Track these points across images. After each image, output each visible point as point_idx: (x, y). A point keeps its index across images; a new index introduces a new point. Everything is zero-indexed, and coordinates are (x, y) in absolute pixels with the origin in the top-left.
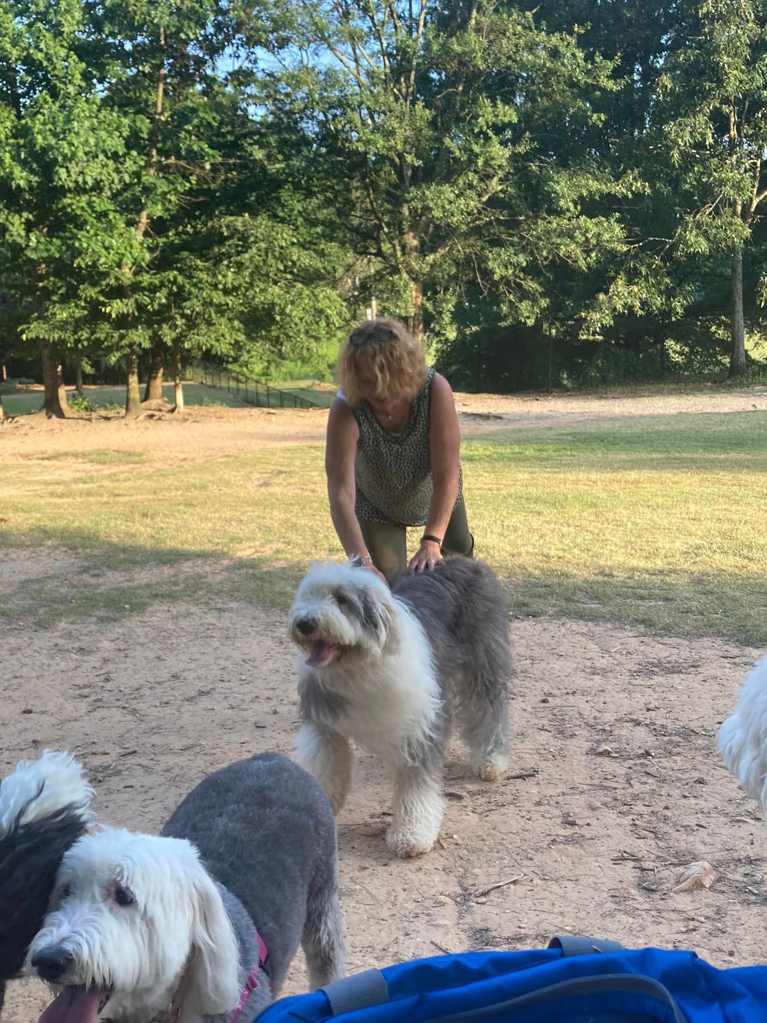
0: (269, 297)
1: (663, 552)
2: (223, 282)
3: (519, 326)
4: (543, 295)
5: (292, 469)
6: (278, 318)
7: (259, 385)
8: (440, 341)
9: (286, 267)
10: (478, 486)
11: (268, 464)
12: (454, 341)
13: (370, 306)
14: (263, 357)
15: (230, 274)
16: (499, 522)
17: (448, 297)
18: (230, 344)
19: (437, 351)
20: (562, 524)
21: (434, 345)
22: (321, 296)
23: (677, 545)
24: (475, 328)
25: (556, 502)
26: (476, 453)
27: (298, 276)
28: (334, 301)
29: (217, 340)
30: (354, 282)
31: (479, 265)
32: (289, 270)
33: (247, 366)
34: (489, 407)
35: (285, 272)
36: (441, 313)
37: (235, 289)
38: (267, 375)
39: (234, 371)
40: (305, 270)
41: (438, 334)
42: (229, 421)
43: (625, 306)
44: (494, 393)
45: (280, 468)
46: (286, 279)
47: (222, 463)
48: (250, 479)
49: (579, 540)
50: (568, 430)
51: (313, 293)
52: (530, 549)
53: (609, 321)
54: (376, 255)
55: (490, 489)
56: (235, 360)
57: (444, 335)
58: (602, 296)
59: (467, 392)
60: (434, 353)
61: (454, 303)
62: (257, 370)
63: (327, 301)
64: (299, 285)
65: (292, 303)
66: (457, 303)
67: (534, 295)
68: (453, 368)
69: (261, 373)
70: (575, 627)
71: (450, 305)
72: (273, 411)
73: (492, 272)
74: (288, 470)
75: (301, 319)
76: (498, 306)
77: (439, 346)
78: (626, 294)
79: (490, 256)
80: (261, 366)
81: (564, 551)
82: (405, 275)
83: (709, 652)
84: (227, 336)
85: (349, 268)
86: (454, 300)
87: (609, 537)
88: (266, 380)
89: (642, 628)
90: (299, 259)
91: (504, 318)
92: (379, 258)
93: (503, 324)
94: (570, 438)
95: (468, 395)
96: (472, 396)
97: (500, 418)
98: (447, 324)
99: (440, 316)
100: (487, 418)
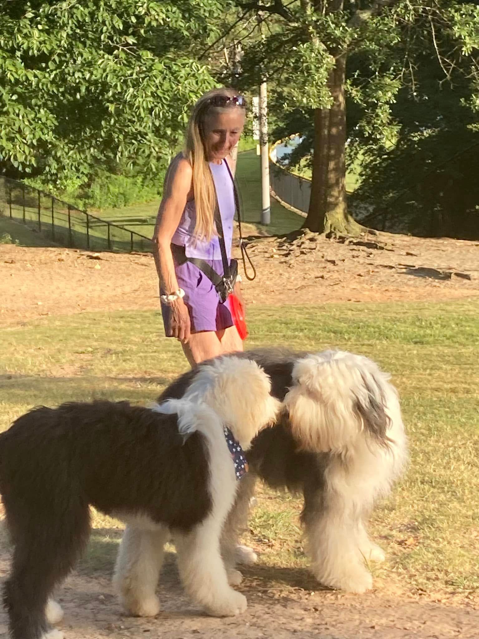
0: (97, 75)
2: (25, 46)
5: (128, 347)
6: (112, 108)
7: (73, 212)
8: (370, 151)
9: (127, 25)
10: (434, 384)
11: (87, 338)
12: (392, 152)
13: (258, 93)
14: (82, 168)
15: (36, 33)
17: (388, 81)
18: (32, 146)
19: (365, 167)
21: (360, 157)
22: (183, 73)
24: (427, 133)
26: (428, 331)
27: (146, 40)
28: (204, 81)
29: (11, 139)
30: (233, 54)
31: (438, 31)
32: (131, 30)
33: (55, 182)
34: (451, 259)
35: (125, 32)
36: (374, 106)
37: (44, 58)
38: (87, 197)
39: (34, 189)
40: (158, 30)
41: (365, 141)
42: (25, 268)
44: (458, 239)
45: (106, 345)
46: (127, 44)
47: (13, 334)
48: (58, 361)
51: (169, 68)
54: (271, 10)
55: (453, 391)
56: (37, 172)
57: (376, 141)
59: (414, 235)
60: (359, 170)
61: (396, 91)
62: (70, 189)
63: (193, 81)
64: (147, 55)
65: (136, 84)
66: (400, 91)
68: (391, 195)
69: (76, 194)
71: (390, 94)
72: (96, 255)
73: (459, 42)
74: (120, 349)
75: (151, 110)
76: (468, 98)
77: (368, 159)
79: (457, 17)
80: (78, 182)
82: (318, 44)
84: (27, 132)
85: (226, 29)
86: (396, 85)
88: (85, 205)
90: (148, 13)
92: (276, 16)
95: (416, 240)
96: (422, 241)
97: (467, 277)
98: (383, 125)
99: (374, 111)
100: (447, 277)
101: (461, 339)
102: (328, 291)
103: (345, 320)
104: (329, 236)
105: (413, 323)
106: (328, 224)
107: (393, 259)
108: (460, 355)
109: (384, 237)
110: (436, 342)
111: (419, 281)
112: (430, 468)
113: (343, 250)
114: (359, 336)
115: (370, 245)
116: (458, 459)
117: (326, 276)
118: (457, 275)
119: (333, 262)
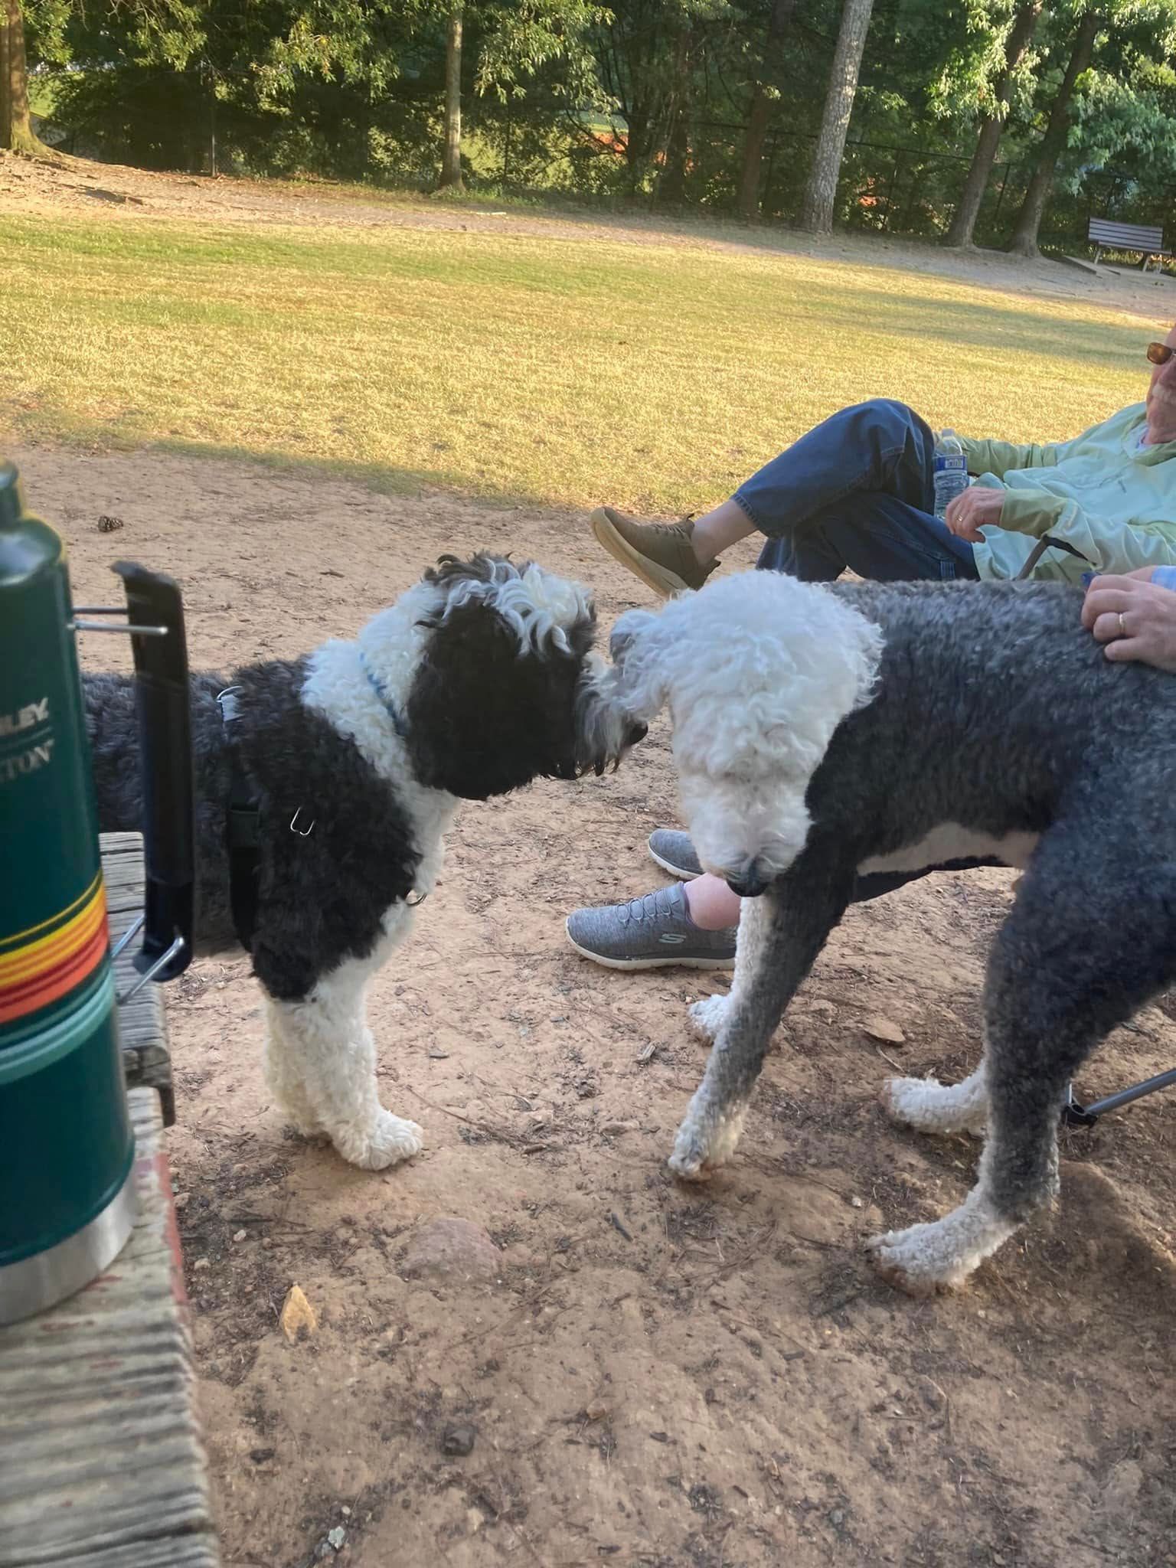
1: (307, 383)
3: (164, 69)
4: (199, 27)
16: (103, 333)
19: (56, 94)
20: (189, 343)
21: (51, 84)
23: (327, 376)
25: (191, 314)
26: (96, 244)
34: (127, 185)
36: (47, 29)
43: (310, 62)
44: (136, 167)
49: (205, 362)
50: (231, 230)
52: (138, 368)
53: (288, 83)
55: (105, 292)
58: (278, 44)
59: (96, 160)
60: (50, 96)
61: (67, 16)
66: (71, 17)
67: (185, 24)
70: (175, 464)
71: (61, 19)
76: (134, 33)
77: (59, 86)
78: (311, 46)
81: (183, 373)
83: (333, 498)
86: (67, 11)
87: (245, 362)
89: (258, 469)
91: (143, 53)
93: (141, 62)
94: (230, 239)
95: (97, 165)
96: (103, 166)
97: (140, 202)
98: (56, 47)
99: (47, 33)
100: (122, 200)
101: (125, 253)
102: (13, 203)
103: (23, 229)
104: (16, 153)
105: (84, 236)
106: (15, 141)
107: (75, 180)
108: (120, 265)
109: (69, 160)
110: (101, 254)
111: (97, 202)
112: (64, 349)
113: (29, 168)
114: (33, 242)
115: (54, 165)
116: (91, 343)
117: (13, 189)
118: (131, 199)
119: (19, 177)
